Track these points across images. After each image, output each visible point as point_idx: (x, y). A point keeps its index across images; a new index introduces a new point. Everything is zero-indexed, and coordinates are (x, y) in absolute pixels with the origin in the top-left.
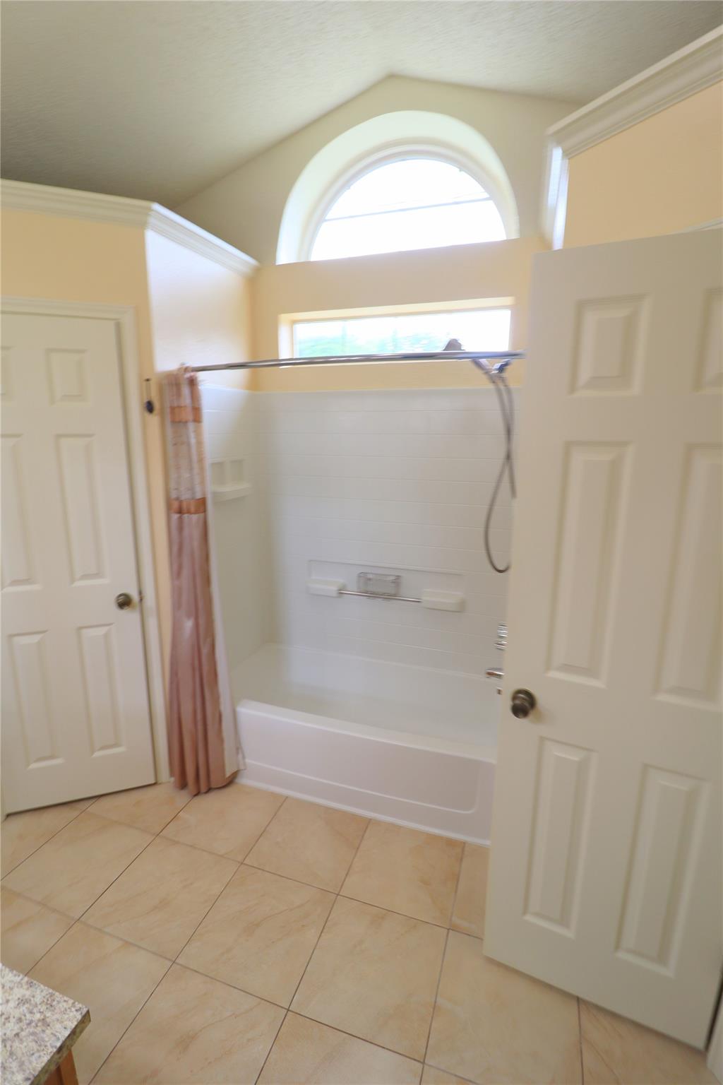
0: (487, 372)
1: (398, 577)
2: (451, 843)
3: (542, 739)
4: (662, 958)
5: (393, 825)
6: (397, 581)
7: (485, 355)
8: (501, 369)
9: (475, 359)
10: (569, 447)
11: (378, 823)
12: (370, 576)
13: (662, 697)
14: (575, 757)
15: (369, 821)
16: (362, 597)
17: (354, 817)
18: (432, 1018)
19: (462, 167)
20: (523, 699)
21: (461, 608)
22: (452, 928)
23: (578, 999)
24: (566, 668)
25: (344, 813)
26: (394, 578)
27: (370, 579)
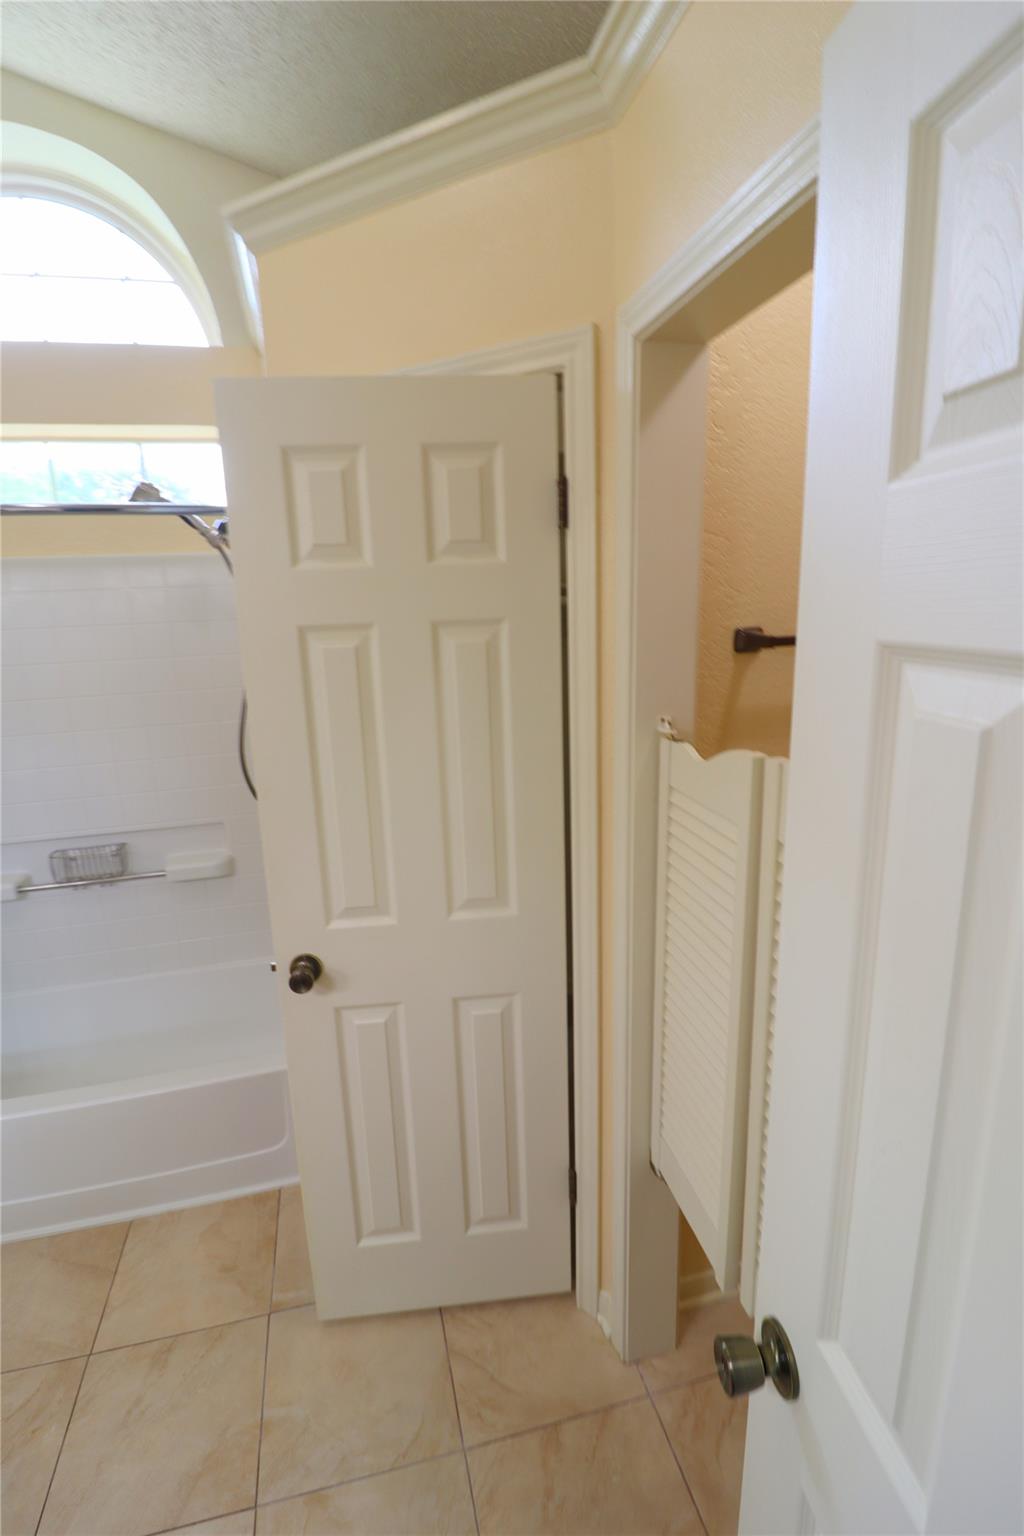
0: (204, 533)
1: (122, 846)
2: (259, 1199)
3: (338, 1011)
4: (512, 1213)
5: (171, 1214)
6: (121, 852)
7: (199, 510)
8: (223, 528)
9: (186, 515)
10: (302, 632)
11: (144, 1221)
12: (71, 854)
13: (459, 916)
14: (379, 1018)
15: (128, 1227)
16: (65, 890)
17: (103, 1231)
18: (260, 1441)
19: (124, 227)
20: (305, 967)
21: (229, 869)
22: (275, 1309)
23: (441, 1311)
24: (351, 912)
25: (84, 1232)
26: (114, 848)
27: (73, 859)
